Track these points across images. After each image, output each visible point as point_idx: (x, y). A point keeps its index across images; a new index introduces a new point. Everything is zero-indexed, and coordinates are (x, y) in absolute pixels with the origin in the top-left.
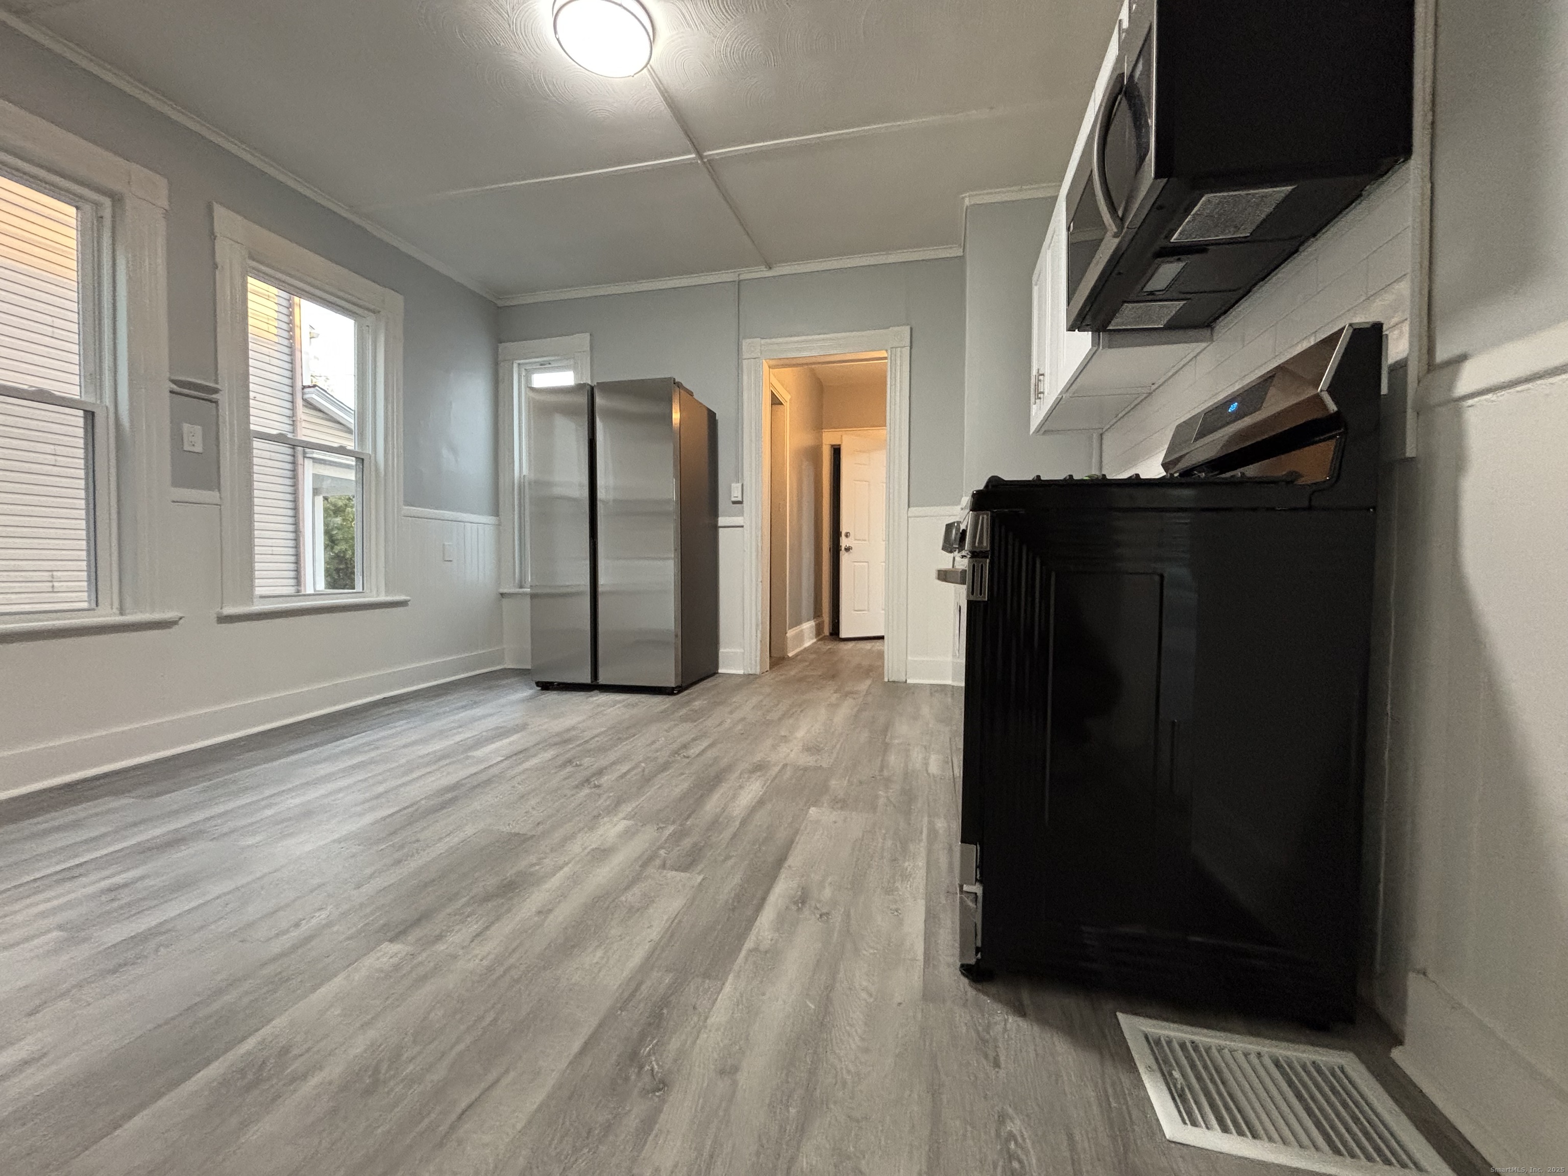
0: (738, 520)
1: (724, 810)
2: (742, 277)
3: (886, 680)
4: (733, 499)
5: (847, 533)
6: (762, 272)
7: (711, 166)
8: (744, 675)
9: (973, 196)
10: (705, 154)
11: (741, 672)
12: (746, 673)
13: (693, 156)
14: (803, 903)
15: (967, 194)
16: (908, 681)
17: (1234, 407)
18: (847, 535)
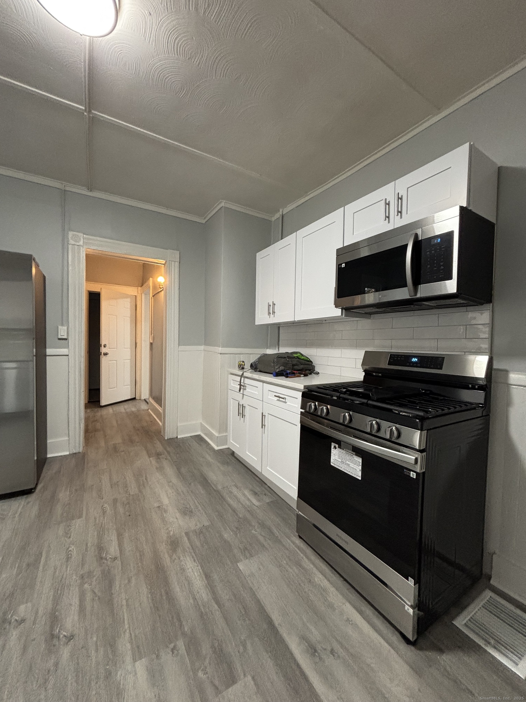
0: (64, 351)
1: (195, 599)
2: (67, 189)
3: (166, 438)
4: (60, 337)
5: (105, 345)
6: (84, 191)
7: (93, 120)
8: (70, 455)
9: (227, 203)
10: (93, 111)
11: (68, 453)
12: (71, 453)
13: (84, 108)
14: (316, 651)
15: (225, 201)
16: (179, 437)
17: (415, 360)
18: (105, 346)
